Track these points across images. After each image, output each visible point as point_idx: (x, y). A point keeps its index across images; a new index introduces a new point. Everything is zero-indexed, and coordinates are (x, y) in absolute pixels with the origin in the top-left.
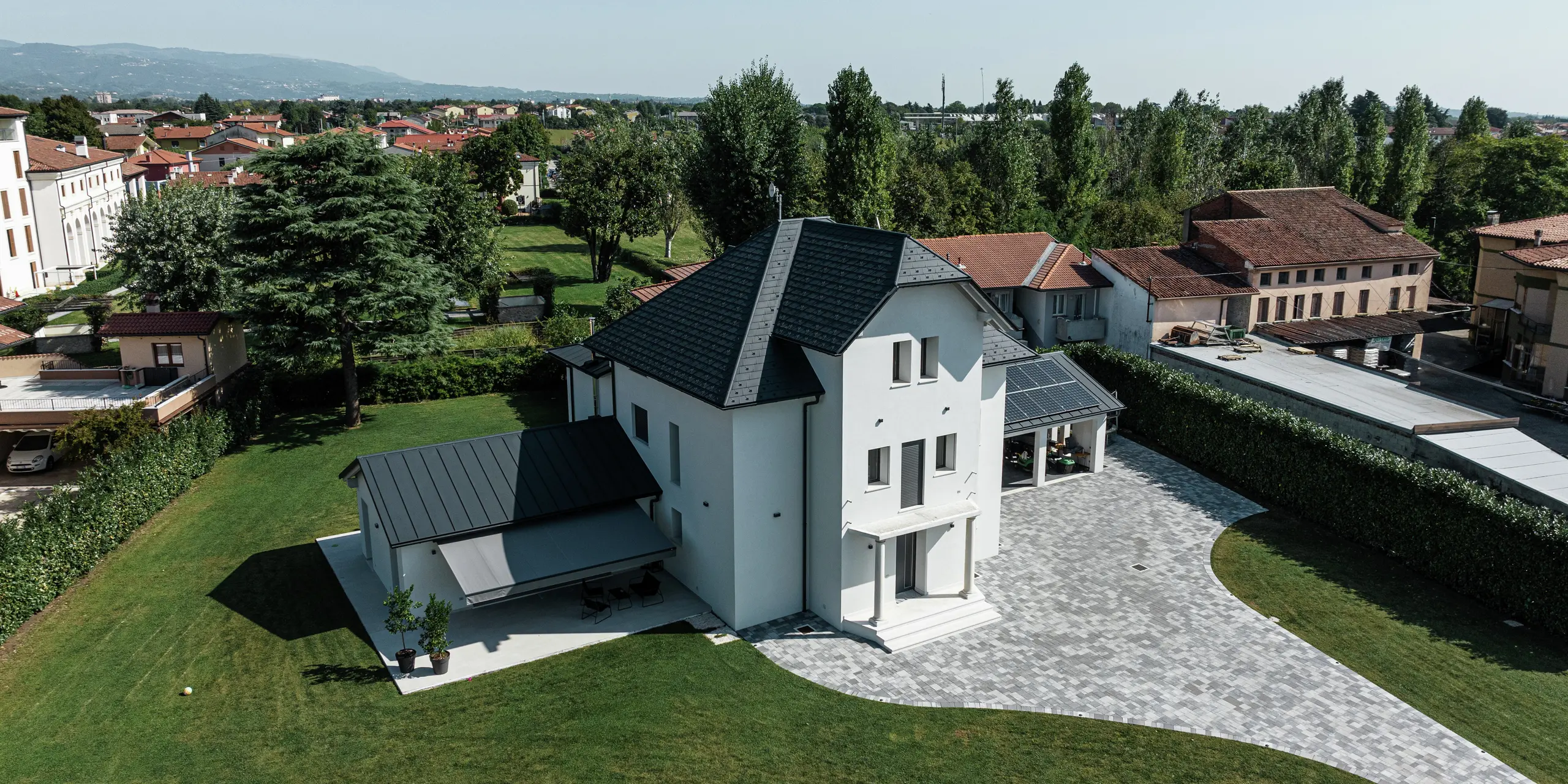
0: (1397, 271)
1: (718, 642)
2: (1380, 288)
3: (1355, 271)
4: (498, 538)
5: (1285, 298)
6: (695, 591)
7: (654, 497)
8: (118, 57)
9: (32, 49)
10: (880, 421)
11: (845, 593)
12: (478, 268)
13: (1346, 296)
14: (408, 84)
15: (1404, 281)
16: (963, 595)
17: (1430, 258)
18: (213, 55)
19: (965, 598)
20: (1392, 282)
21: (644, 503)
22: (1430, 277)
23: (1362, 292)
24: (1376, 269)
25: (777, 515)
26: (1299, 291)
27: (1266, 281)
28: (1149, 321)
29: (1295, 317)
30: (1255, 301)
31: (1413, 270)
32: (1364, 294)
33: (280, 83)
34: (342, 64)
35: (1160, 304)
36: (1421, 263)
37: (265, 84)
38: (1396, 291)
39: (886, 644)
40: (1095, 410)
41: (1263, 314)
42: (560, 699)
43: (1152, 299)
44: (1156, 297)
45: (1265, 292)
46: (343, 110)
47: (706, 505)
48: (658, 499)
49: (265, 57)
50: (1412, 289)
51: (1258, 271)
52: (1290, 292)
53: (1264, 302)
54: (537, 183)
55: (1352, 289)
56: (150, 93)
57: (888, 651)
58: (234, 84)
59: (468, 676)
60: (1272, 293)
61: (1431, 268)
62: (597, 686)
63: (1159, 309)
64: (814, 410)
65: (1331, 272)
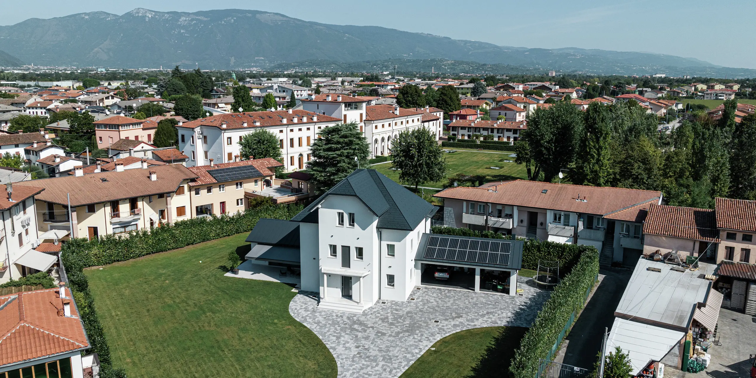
1: (293, 291)
5: (748, 250)
8: (567, 54)
9: (533, 51)
10: (332, 236)
14: (712, 68)
18: (610, 52)
19: (358, 304)
25: (314, 259)
27: (731, 237)
33: (640, 66)
34: (677, 57)
35: (648, 236)
37: (633, 67)
41: (730, 256)
46: (620, 86)
49: (637, 53)
51: (724, 230)
52: (752, 247)
56: (577, 71)
58: (618, 67)
59: (239, 277)
60: (737, 245)
63: (648, 239)
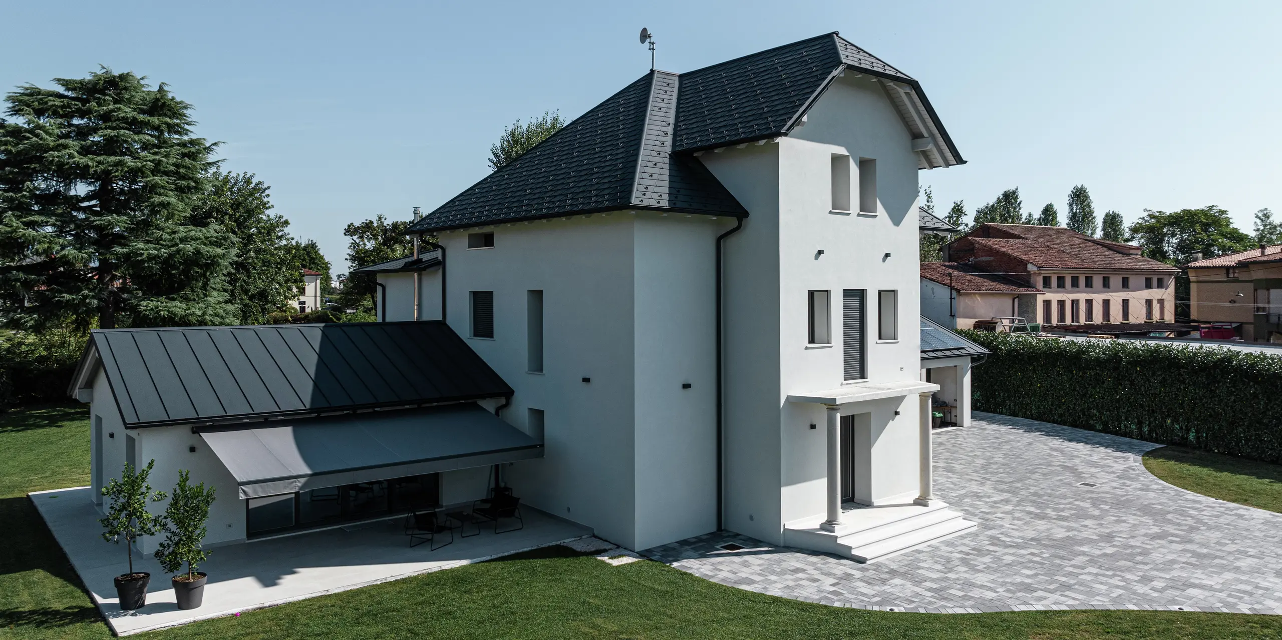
0: (1148, 285)
1: (615, 562)
2: (1138, 298)
3: (1116, 281)
4: (288, 430)
5: (1064, 301)
6: (563, 515)
7: (503, 401)
10: (820, 252)
11: (785, 491)
12: (265, 290)
13: (1111, 303)
15: (1155, 294)
16: (921, 501)
17: (1172, 275)
19: (926, 505)
20: (1146, 294)
21: (489, 405)
22: (1174, 291)
23: (1124, 300)
24: (1133, 280)
25: (686, 386)
26: (1075, 296)
27: (1047, 282)
28: (953, 316)
29: (1073, 322)
30: (1040, 299)
31: (1161, 284)
32: (1125, 303)
35: (962, 298)
36: (1166, 278)
38: (1149, 302)
39: (854, 552)
40: (964, 352)
41: (1047, 317)
42: (391, 631)
43: (954, 293)
44: (958, 291)
45: (1049, 296)
47: (586, 380)
48: (507, 405)
50: (1161, 302)
51: (1040, 274)
52: (1068, 297)
53: (1047, 304)
54: (318, 294)
55: (1116, 298)
57: (861, 560)
59: (235, 611)
60: (1054, 297)
61: (1173, 284)
62: (449, 613)
63: (963, 303)
64: (733, 244)
65: (1097, 281)
